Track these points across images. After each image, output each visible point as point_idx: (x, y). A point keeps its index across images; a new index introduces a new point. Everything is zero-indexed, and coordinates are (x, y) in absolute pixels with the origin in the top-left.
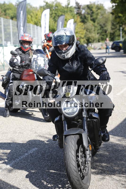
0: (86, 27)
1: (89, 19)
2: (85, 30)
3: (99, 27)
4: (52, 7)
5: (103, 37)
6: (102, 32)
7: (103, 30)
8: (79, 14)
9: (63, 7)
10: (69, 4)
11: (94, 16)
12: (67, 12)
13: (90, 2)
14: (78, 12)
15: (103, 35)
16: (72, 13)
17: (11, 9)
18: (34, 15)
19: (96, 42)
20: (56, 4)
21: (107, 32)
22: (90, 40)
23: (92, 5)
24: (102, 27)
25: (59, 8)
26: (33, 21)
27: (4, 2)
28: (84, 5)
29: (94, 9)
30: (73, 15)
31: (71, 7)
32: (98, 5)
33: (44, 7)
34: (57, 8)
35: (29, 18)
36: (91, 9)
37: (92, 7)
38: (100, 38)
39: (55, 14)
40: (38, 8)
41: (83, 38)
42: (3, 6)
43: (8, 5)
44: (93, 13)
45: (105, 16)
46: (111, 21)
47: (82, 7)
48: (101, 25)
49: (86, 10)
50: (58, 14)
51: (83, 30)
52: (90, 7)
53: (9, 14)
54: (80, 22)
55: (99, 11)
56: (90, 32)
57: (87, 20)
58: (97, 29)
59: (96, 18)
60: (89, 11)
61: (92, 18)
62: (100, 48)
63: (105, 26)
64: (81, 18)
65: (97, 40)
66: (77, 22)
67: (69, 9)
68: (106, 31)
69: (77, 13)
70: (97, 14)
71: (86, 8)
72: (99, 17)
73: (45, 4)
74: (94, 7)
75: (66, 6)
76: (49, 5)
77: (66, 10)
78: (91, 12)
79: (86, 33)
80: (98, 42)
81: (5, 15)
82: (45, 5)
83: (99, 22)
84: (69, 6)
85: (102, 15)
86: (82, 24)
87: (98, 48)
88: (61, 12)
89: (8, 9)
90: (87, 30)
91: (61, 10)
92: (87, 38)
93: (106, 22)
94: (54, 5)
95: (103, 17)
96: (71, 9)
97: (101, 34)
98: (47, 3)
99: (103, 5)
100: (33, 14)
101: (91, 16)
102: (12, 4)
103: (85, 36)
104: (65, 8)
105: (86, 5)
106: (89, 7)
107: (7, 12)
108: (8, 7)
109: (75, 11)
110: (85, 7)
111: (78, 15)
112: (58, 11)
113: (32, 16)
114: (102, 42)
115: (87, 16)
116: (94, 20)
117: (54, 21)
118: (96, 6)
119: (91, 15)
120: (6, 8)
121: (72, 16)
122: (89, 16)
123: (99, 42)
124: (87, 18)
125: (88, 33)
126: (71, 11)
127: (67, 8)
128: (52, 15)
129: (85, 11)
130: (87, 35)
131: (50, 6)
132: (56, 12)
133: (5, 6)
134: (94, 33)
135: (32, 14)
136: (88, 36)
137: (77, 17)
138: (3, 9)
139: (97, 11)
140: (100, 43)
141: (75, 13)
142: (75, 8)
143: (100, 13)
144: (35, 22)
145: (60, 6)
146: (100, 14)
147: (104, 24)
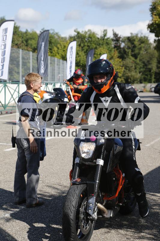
0: (124, 64)
1: (130, 54)
2: (123, 68)
3: (142, 65)
4: (84, 37)
5: (146, 77)
6: (145, 71)
7: (146, 68)
8: (117, 47)
9: (98, 38)
10: (105, 35)
11: (137, 51)
12: (102, 45)
13: (131, 34)
14: (116, 45)
15: (147, 75)
16: (108, 46)
17: (34, 39)
18: (61, 47)
19: (137, 83)
20: (90, 35)
21: (152, 71)
22: (129, 80)
23: (133, 37)
24: (145, 65)
25: (93, 39)
26: (60, 55)
27: (27, 30)
28: (124, 37)
29: (136, 43)
30: (110, 49)
31: (107, 39)
32: (142, 37)
33: (74, 37)
34: (90, 39)
35: (54, 51)
36: (132, 42)
37: (134, 40)
38: (143, 79)
39: (88, 46)
40: (67, 39)
41: (120, 78)
42: (25, 35)
43: (31, 34)
44: (135, 47)
45: (149, 51)
46: (157, 58)
47: (121, 39)
48: (144, 63)
49: (126, 43)
50: (91, 47)
51: (121, 68)
52: (132, 40)
53: (31, 45)
54: (118, 58)
55: (143, 45)
56: (129, 70)
57: (128, 55)
58: (138, 67)
59: (139, 53)
60: (129, 44)
61: (133, 53)
62: (142, 90)
63: (150, 64)
64: (120, 52)
65: (139, 80)
66: (114, 58)
67: (105, 41)
68: (150, 70)
69: (115, 47)
70: (140, 49)
71: (127, 41)
72: (143, 52)
73: (76, 34)
74: (136, 40)
75: (101, 37)
76: (81, 35)
77: (101, 42)
78: (133, 45)
79: (124, 71)
80: (139, 83)
81: (27, 46)
82: (76, 36)
83: (141, 58)
84: (106, 38)
85: (146, 50)
86: (121, 60)
87: (140, 90)
88: (95, 44)
89: (31, 39)
90: (126, 67)
91: (95, 42)
92: (125, 78)
93: (151, 59)
94: (87, 35)
95: (147, 53)
96: (107, 41)
97: (143, 73)
98: (78, 33)
99: (147, 38)
100: (61, 45)
101: (132, 51)
102: (35, 33)
103: (123, 75)
104: (101, 40)
105: (126, 37)
106: (130, 40)
107: (30, 42)
108: (30, 36)
109: (113, 44)
110: (125, 40)
111: (116, 49)
112: (91, 44)
113: (58, 48)
114: (144, 83)
115: (127, 50)
116: (135, 56)
117: (85, 55)
118: (139, 39)
119: (132, 49)
120: (28, 37)
121: (108, 50)
122: (130, 50)
123: (141, 83)
124: (127, 53)
125: (127, 71)
126: (108, 44)
127: (103, 39)
128: (84, 48)
129: (126, 45)
130: (126, 73)
131: (83, 37)
132: (89, 44)
133: (27, 35)
134: (134, 71)
135: (59, 45)
136: (127, 75)
137: (114, 51)
138: (25, 38)
139: (140, 44)
140: (143, 85)
141: (113, 46)
142: (113, 40)
143: (144, 47)
144: (62, 55)
145: (94, 37)
146: (143, 49)
147: (148, 61)
